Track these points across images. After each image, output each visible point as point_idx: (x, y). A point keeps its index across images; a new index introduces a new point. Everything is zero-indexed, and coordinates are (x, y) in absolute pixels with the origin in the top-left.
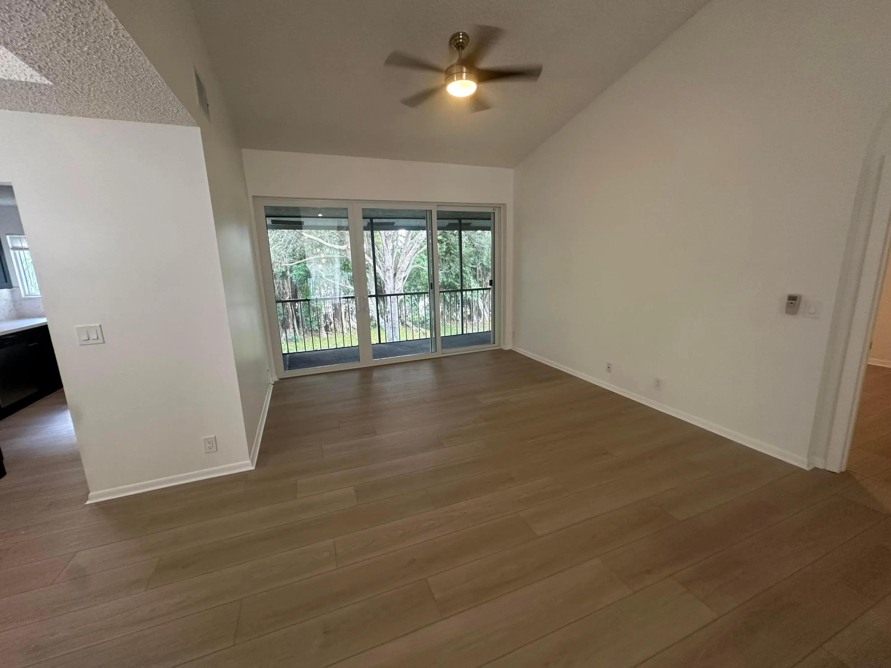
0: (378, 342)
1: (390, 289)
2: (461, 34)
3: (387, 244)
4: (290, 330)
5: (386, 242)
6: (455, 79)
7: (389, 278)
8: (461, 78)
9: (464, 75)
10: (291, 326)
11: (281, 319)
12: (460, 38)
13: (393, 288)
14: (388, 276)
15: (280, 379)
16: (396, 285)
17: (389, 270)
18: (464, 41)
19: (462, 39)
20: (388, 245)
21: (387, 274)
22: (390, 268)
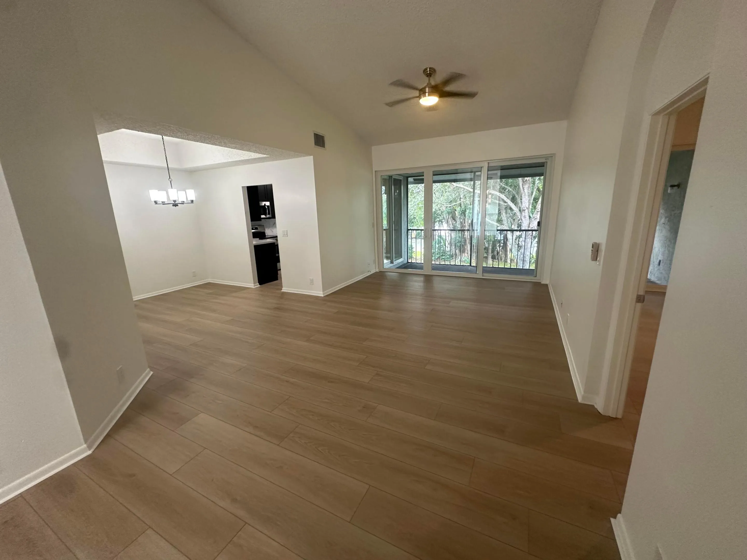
0: (469, 265)
1: (525, 227)
2: (428, 68)
3: (523, 188)
4: (465, 254)
5: (523, 186)
6: (422, 97)
7: (525, 217)
8: (425, 96)
9: (427, 94)
10: (466, 252)
11: (459, 245)
12: (428, 71)
13: (528, 226)
14: (523, 216)
15: (380, 271)
16: (531, 224)
17: (524, 210)
18: (430, 72)
19: (429, 71)
20: (525, 189)
21: (523, 214)
22: (526, 208)
